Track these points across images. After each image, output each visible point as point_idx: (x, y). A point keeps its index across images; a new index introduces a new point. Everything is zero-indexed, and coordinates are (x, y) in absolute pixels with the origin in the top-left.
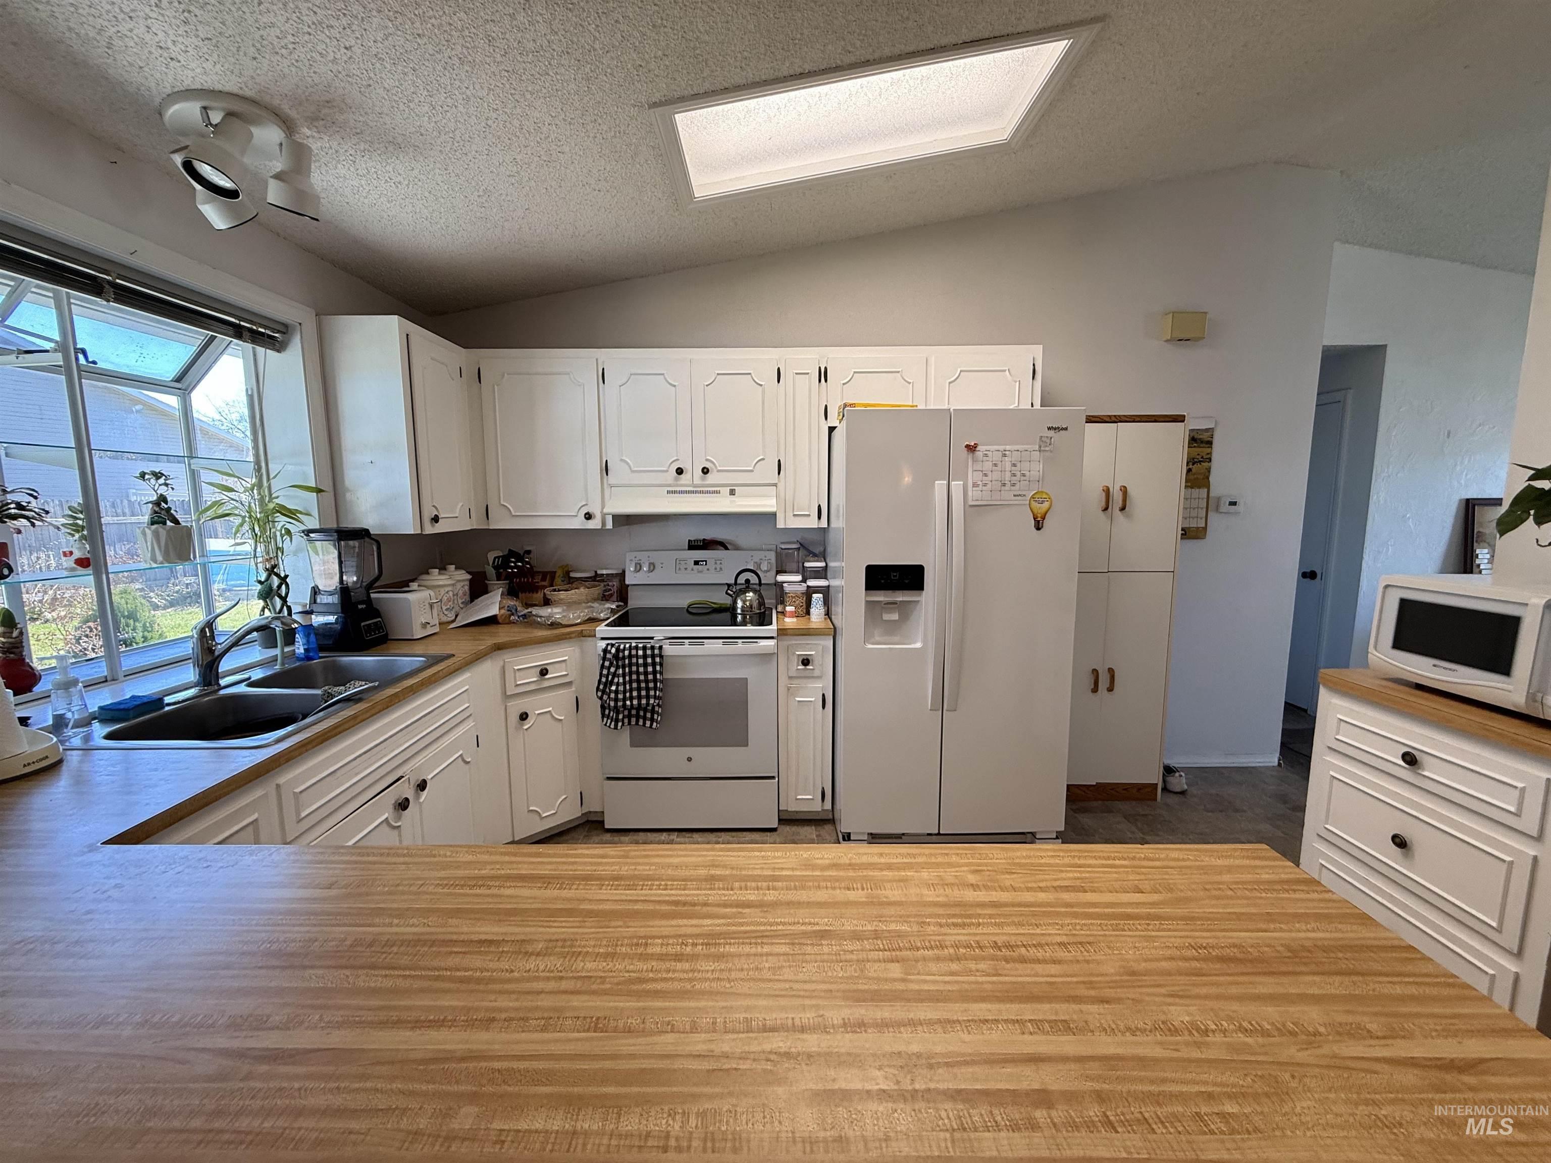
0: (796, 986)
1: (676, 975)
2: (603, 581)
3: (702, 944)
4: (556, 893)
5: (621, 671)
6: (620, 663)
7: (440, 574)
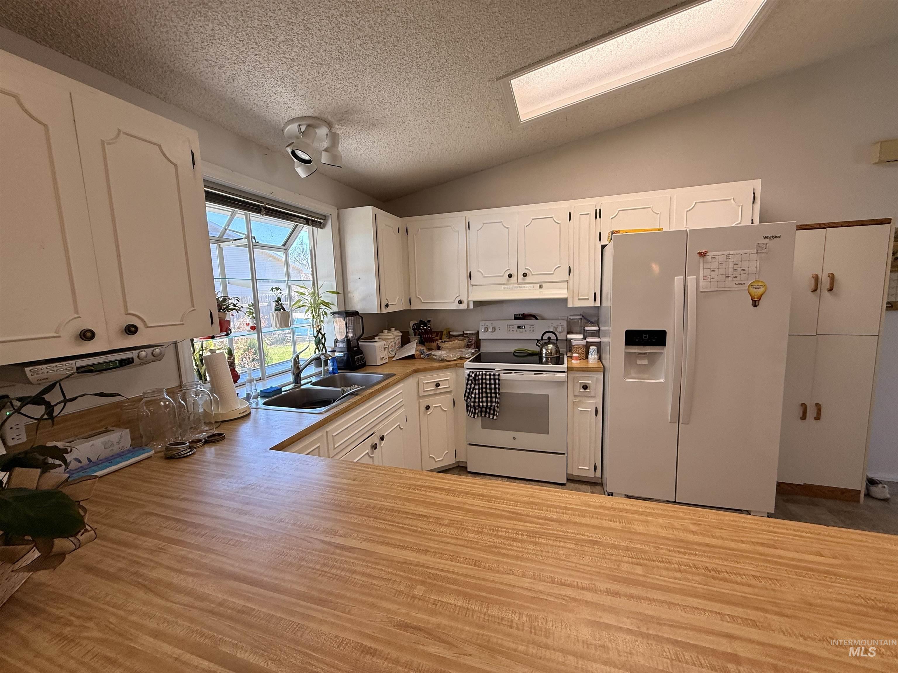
0: (579, 566)
1: (514, 548)
2: (467, 337)
3: (527, 535)
4: (452, 498)
5: (477, 387)
6: (477, 382)
7: (388, 333)
